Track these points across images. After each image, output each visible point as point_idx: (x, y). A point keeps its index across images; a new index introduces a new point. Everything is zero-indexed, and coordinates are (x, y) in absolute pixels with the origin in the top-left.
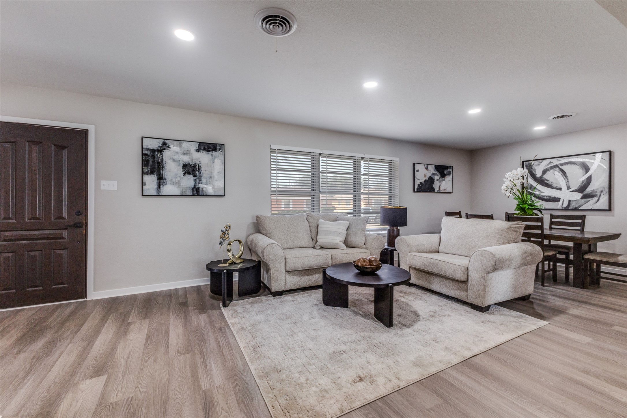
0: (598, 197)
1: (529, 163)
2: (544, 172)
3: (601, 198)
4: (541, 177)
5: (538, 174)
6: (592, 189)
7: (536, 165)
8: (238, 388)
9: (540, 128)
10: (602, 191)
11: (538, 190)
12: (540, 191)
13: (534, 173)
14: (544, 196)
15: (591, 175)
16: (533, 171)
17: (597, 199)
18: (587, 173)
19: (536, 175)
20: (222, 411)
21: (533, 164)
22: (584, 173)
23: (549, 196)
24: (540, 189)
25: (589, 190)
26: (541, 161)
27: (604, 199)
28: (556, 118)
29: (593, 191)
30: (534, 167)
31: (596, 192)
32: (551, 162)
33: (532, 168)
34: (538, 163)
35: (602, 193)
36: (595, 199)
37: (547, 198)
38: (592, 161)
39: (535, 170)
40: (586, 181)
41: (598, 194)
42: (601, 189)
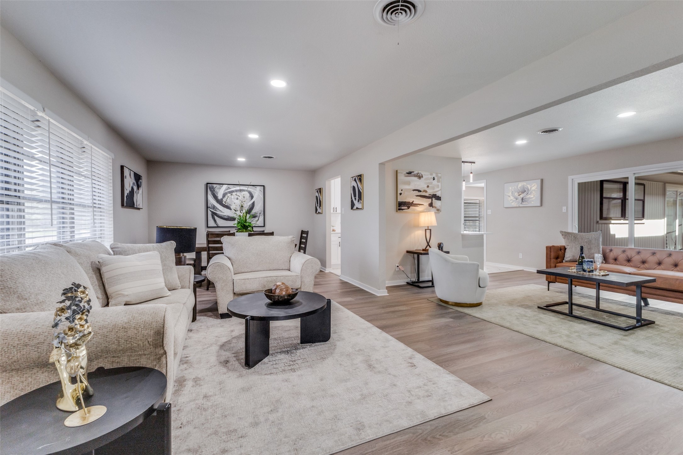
0: (258, 217)
1: (212, 185)
2: (224, 195)
3: (260, 218)
4: (222, 199)
5: (220, 197)
6: (254, 212)
7: (218, 189)
8: (447, 433)
9: (241, 160)
10: (260, 213)
11: (220, 210)
12: (221, 211)
13: (216, 195)
14: (224, 216)
15: (254, 201)
16: (215, 193)
17: (258, 219)
18: (252, 200)
19: (218, 197)
20: (485, 441)
21: (215, 187)
22: (250, 199)
23: (228, 216)
24: (221, 210)
25: (253, 212)
26: (221, 185)
27: (261, 218)
28: (265, 157)
29: (255, 213)
30: (216, 190)
31: (257, 214)
32: (229, 188)
33: (214, 191)
34: (219, 187)
35: (260, 215)
36: (257, 219)
37: (227, 217)
38: (255, 191)
39: (217, 193)
40: (252, 206)
41: (258, 215)
42: (259, 212)
